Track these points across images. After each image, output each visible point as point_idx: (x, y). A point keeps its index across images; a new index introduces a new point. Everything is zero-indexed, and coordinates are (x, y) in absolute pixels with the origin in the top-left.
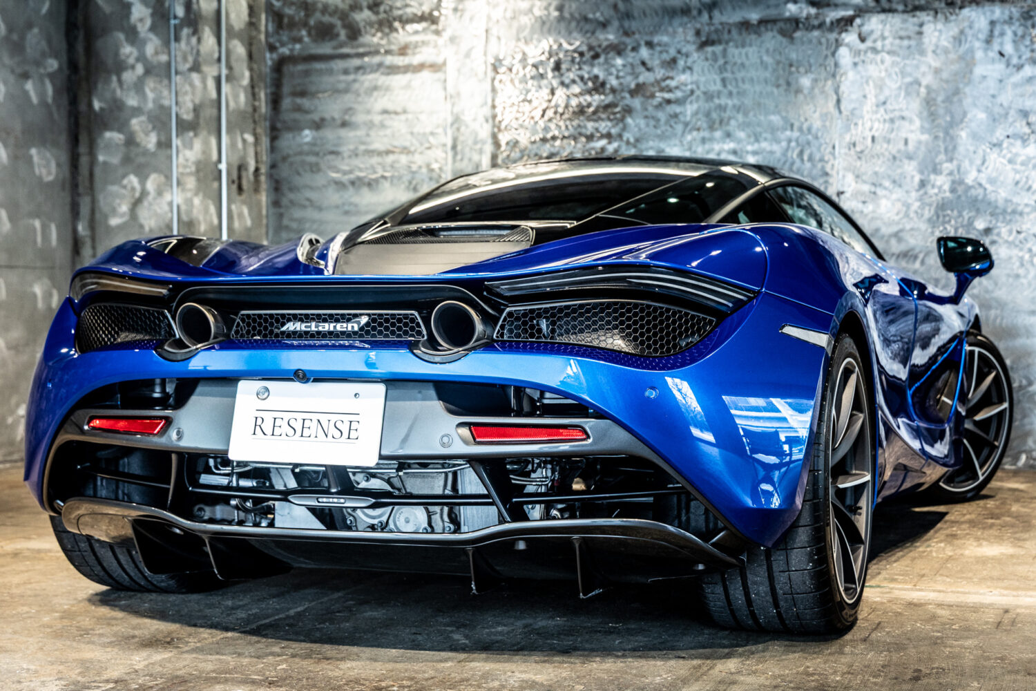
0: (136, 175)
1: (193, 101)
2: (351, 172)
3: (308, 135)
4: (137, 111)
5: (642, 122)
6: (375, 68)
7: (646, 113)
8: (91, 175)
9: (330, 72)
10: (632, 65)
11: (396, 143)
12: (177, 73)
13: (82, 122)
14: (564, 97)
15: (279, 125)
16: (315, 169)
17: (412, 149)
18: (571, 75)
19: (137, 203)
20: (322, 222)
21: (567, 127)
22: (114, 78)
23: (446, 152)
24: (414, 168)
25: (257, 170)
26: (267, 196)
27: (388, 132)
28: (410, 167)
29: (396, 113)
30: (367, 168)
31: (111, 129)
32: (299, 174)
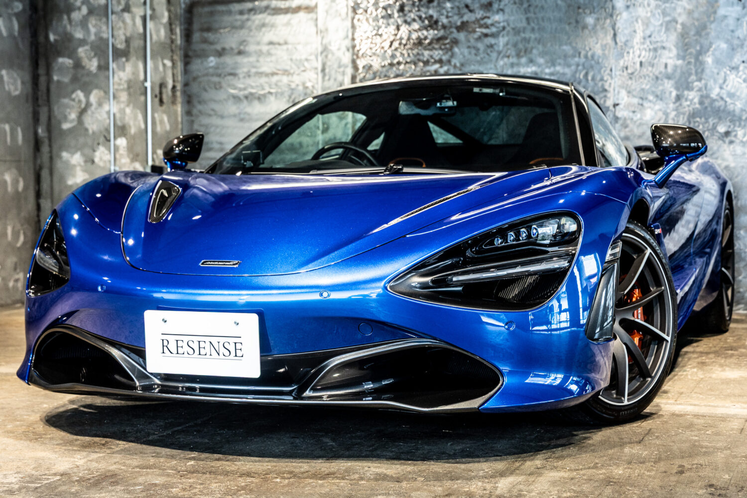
0: (82, 91)
1: (125, 34)
2: (245, 89)
3: (212, 61)
4: (83, 42)
5: (466, 51)
6: (264, 10)
7: (469, 44)
8: (48, 90)
9: (230, 13)
10: (458, 8)
11: (279, 67)
12: (112, 13)
13: (41, 50)
14: (407, 32)
15: (190, 53)
16: (218, 87)
17: (292, 71)
18: (412, 15)
19: (83, 112)
20: (223, 127)
21: (409, 55)
22: (65, 17)
23: (317, 74)
24: (293, 86)
25: (174, 87)
26: (182, 107)
27: (273, 58)
28: (289, 85)
29: (279, 44)
30: (257, 86)
31: (63, 56)
32: (205, 90)
